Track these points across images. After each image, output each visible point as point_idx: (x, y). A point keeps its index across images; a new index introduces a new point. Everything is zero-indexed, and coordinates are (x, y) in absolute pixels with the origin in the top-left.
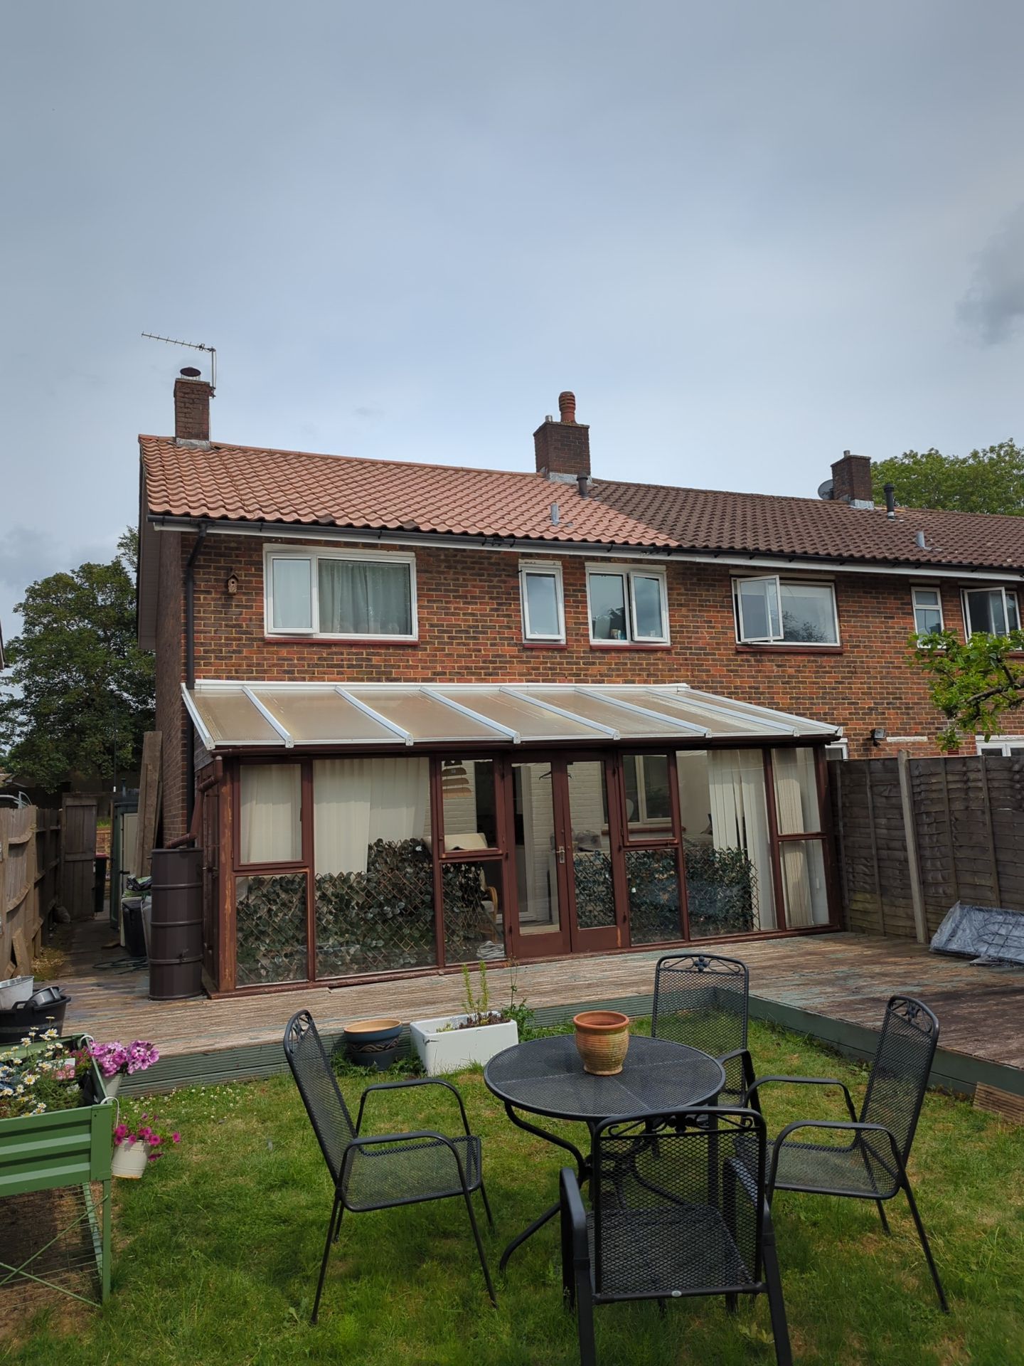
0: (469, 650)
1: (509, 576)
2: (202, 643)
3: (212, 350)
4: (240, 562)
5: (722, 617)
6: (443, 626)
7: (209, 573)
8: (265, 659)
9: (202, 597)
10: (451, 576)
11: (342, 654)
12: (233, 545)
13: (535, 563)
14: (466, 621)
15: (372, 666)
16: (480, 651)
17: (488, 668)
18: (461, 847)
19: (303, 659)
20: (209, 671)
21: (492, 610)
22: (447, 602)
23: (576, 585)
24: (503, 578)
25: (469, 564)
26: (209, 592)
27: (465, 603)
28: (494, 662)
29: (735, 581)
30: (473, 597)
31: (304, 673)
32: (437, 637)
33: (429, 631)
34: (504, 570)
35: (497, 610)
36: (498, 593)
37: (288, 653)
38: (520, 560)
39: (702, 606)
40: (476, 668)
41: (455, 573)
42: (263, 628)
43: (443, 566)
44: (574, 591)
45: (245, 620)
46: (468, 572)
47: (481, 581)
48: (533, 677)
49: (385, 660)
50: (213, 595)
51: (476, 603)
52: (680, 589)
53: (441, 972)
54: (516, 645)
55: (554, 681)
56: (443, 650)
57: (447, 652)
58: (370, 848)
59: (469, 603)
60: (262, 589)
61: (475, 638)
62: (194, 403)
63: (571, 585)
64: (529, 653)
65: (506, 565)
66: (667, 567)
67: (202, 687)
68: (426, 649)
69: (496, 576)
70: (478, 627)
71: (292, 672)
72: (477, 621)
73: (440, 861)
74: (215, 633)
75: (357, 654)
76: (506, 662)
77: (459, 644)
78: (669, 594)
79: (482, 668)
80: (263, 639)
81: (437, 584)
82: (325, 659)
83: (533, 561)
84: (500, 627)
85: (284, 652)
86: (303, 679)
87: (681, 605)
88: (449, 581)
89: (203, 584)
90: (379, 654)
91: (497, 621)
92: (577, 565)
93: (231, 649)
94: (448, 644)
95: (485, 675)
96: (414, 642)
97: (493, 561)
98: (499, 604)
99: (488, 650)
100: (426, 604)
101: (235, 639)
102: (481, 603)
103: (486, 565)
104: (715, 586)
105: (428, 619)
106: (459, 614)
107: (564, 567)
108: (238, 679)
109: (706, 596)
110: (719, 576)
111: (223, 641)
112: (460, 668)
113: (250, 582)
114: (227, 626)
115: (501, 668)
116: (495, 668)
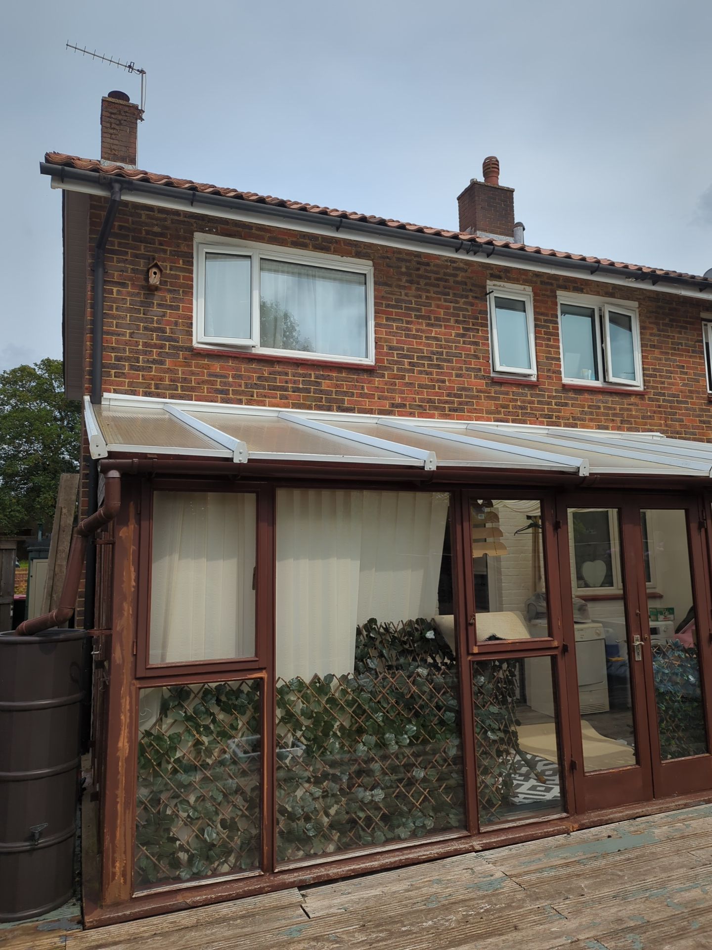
0: (432, 380)
1: (476, 298)
2: (113, 348)
3: (142, 72)
4: (165, 251)
5: (694, 363)
6: (403, 349)
7: (125, 261)
8: (193, 374)
9: (115, 289)
10: (413, 292)
11: (287, 374)
12: (156, 229)
13: (504, 287)
14: (429, 345)
15: (321, 391)
16: (444, 381)
17: (453, 402)
18: (499, 635)
19: (240, 377)
20: (121, 384)
21: (458, 335)
22: (408, 322)
23: (547, 315)
24: (470, 299)
25: (433, 281)
26: (123, 285)
27: (428, 325)
28: (460, 396)
29: (706, 325)
30: (437, 319)
31: (240, 395)
32: (397, 363)
33: (387, 354)
34: (471, 290)
35: (463, 336)
36: (464, 316)
37: (222, 368)
38: (488, 282)
39: (674, 349)
40: (440, 401)
41: (418, 289)
42: (192, 335)
43: (404, 280)
44: (545, 321)
45: (169, 323)
46: (432, 289)
47: (445, 301)
48: (502, 416)
49: (337, 386)
50: (129, 289)
51: (441, 326)
52: (653, 329)
53: (476, 844)
54: (484, 377)
55: (524, 422)
56: (403, 378)
57: (407, 380)
58: (359, 632)
59: (432, 325)
60: (191, 287)
61: (439, 367)
62: (120, 124)
63: (542, 314)
64: (498, 388)
65: (473, 285)
66: (640, 304)
67: (112, 403)
68: (383, 376)
69: (462, 297)
70: (442, 354)
71: (226, 392)
72: (441, 347)
73: (470, 658)
74: (131, 336)
75: (304, 376)
76: (472, 397)
77: (420, 372)
78: (641, 333)
79: (446, 402)
80: (191, 349)
81: (397, 300)
82: (266, 379)
83: (502, 284)
84: (467, 356)
85: (217, 366)
86: (240, 402)
87: (654, 346)
88: (410, 298)
89: (116, 273)
90: (329, 378)
91: (463, 349)
92: (548, 293)
93: (151, 358)
94: (409, 371)
95: (450, 411)
96: (371, 366)
97: (459, 279)
98: (465, 329)
99: (453, 381)
100: (384, 322)
101: (155, 346)
102: (446, 327)
103: (451, 283)
104: (686, 328)
105: (386, 341)
106: (421, 338)
107: (536, 294)
108: (158, 395)
109: (678, 338)
110: (690, 318)
111: (140, 347)
112: (421, 400)
113: (177, 277)
114: (145, 328)
115: (467, 403)
116: (460, 403)
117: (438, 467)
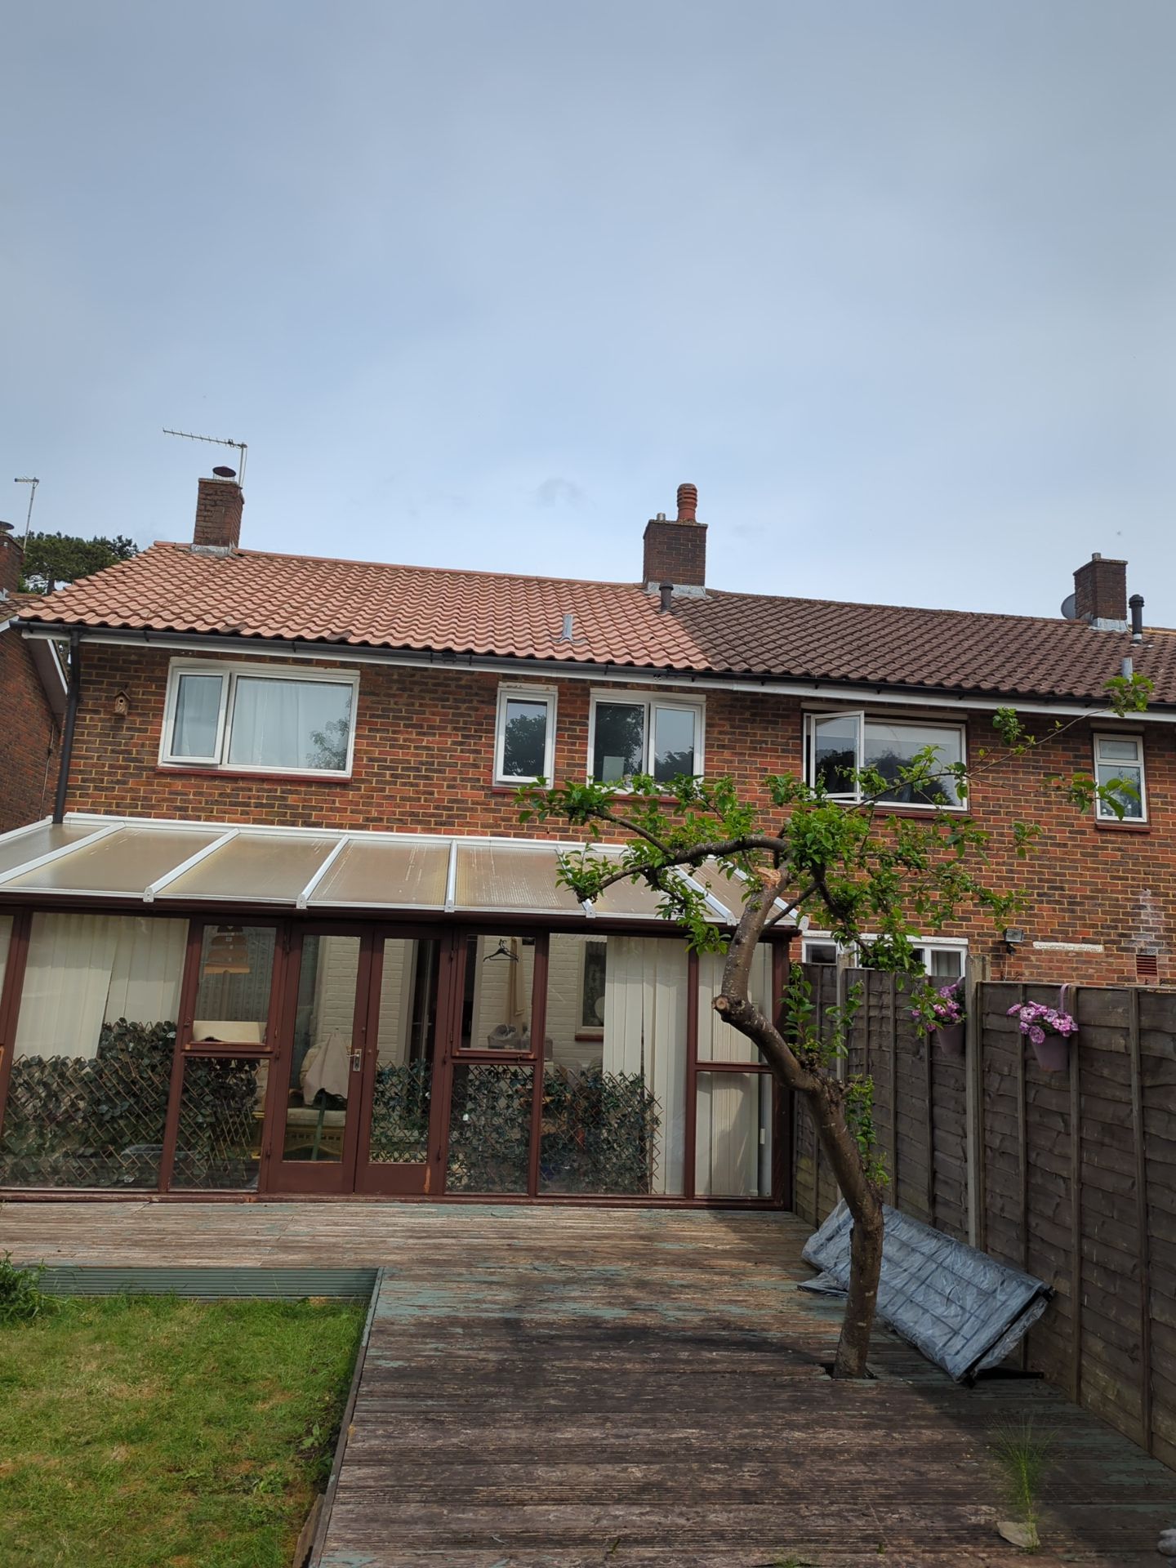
0: (417, 792)
1: (483, 702)
2: (80, 771)
3: (243, 446)
4: (139, 678)
5: (783, 764)
6: (385, 761)
7: (100, 690)
8: (154, 792)
9: (88, 717)
10: (404, 699)
11: (250, 790)
12: (133, 658)
13: (520, 688)
14: (417, 755)
15: (286, 806)
16: (432, 793)
17: (441, 816)
18: (216, 1038)
19: (201, 794)
20: (85, 804)
21: (455, 743)
22: (394, 732)
23: (574, 716)
24: (475, 704)
25: (430, 686)
26: (97, 712)
27: (418, 734)
28: (451, 809)
29: (809, 717)
30: (430, 727)
31: (199, 811)
32: (376, 775)
33: (367, 766)
34: (477, 694)
35: (461, 744)
36: (465, 723)
37: (184, 786)
38: (501, 683)
39: (755, 749)
40: (425, 814)
41: (410, 697)
42: (157, 756)
43: (395, 688)
44: (571, 723)
45: (135, 745)
46: (428, 696)
47: (443, 707)
48: (502, 829)
49: (305, 800)
50: (102, 716)
51: (434, 734)
52: (723, 726)
54: (483, 788)
55: (530, 836)
56: (383, 790)
57: (387, 793)
59: (424, 734)
60: (162, 710)
61: (427, 778)
62: (216, 505)
63: (567, 716)
64: (500, 800)
65: (480, 688)
66: (708, 697)
67: (72, 822)
68: (359, 789)
69: (464, 701)
70: (432, 764)
71: (186, 809)
72: (432, 756)
74: (98, 759)
75: (270, 791)
76: (466, 810)
77: (404, 784)
78: (707, 732)
79: (433, 815)
80: (153, 769)
81: (383, 710)
82: (228, 796)
83: (518, 684)
84: (464, 765)
85: (179, 785)
86: (198, 818)
87: (723, 747)
88: (400, 707)
89: (91, 702)
90: (297, 792)
91: (460, 758)
92: (579, 692)
93: (115, 779)
94: (389, 783)
95: (436, 824)
96: (346, 779)
97: (463, 683)
98: (464, 736)
99: (444, 793)
100: (367, 733)
101: (120, 767)
102: (440, 735)
103: (453, 688)
104: (776, 723)
105: (366, 752)
106: (409, 747)
107: (561, 694)
108: (118, 814)
109: (761, 735)
110: (784, 710)
111: (106, 769)
112: (402, 814)
113: (149, 701)
114: (113, 751)
115: (458, 816)
116: (449, 816)
117: (155, 900)
